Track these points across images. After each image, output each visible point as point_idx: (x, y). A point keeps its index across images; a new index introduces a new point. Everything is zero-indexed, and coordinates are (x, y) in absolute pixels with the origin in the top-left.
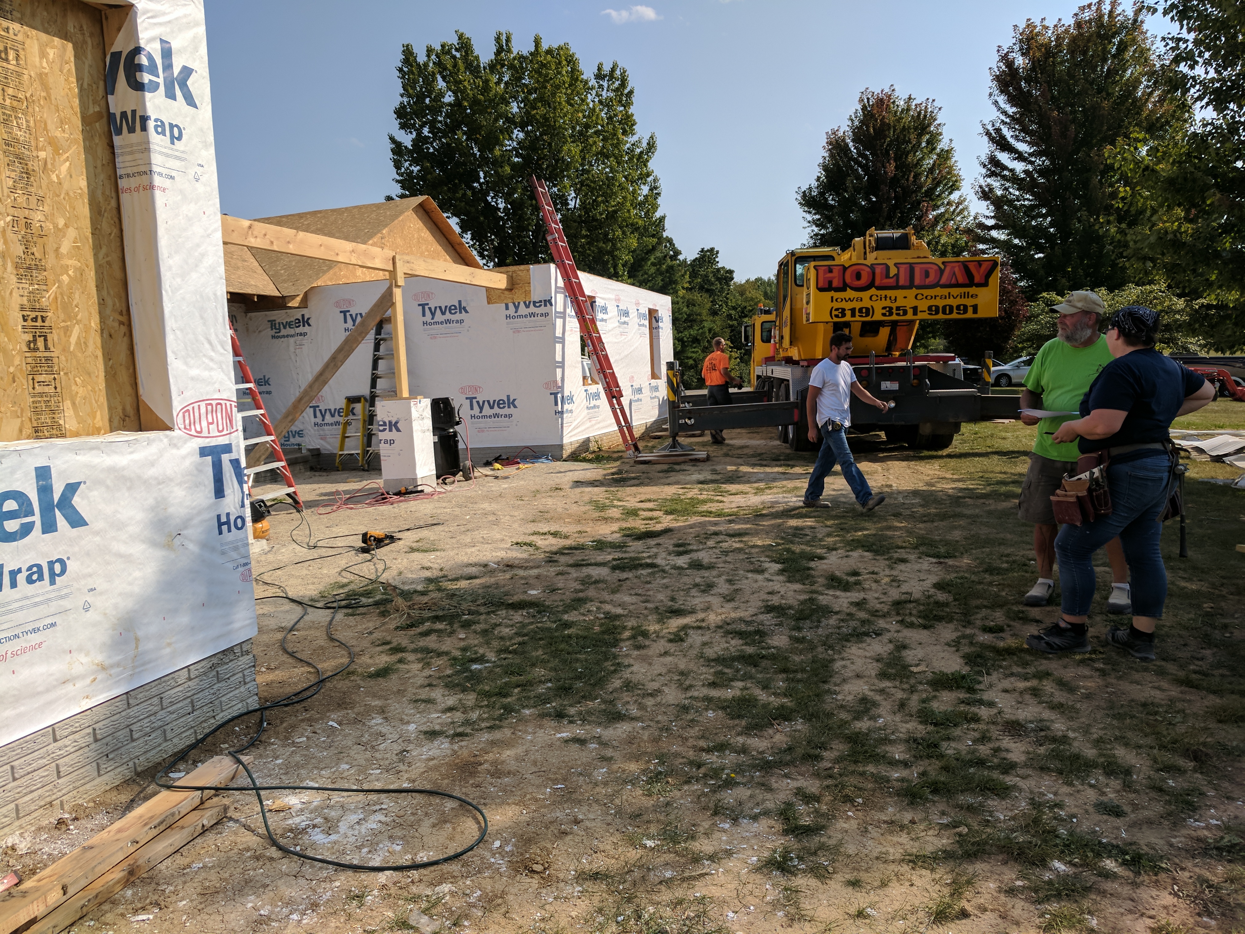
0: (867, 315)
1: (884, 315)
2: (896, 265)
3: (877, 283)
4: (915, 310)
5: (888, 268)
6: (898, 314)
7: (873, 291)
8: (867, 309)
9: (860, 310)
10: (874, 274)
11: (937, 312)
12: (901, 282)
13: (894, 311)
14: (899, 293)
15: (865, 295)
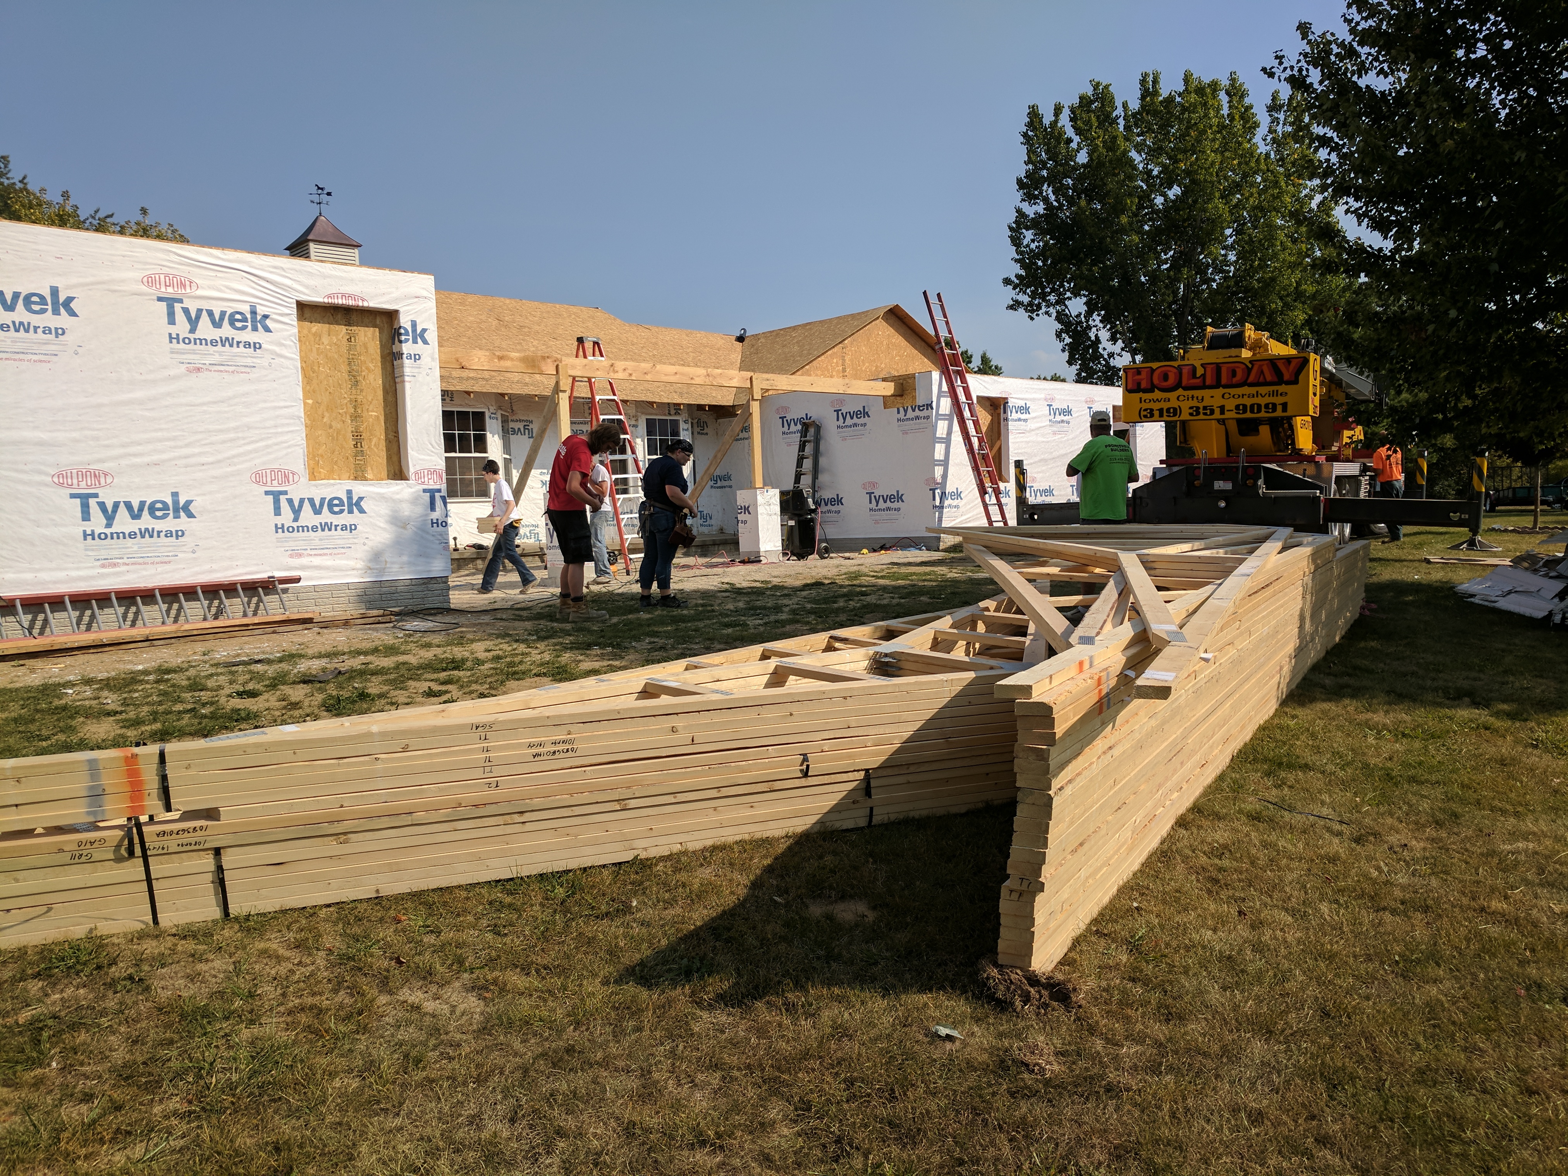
0: (1175, 415)
1: (1191, 414)
2: (1202, 365)
3: (1184, 383)
4: (1222, 409)
5: (1194, 369)
6: (1205, 414)
7: (1180, 391)
8: (1175, 409)
9: (1168, 410)
10: (1181, 374)
11: (1245, 411)
12: (1208, 382)
13: (1201, 410)
14: (1206, 393)
15: (1173, 395)
